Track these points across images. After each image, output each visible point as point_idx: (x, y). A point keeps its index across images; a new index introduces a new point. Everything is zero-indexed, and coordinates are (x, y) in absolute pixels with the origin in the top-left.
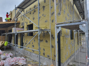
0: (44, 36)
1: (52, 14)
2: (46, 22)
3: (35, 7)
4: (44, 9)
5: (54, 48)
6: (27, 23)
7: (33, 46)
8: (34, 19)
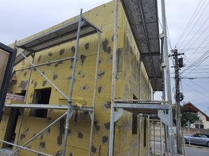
0: (76, 121)
1: (100, 75)
2: (84, 88)
3: (62, 52)
4: (83, 62)
5: (97, 154)
6: (36, 84)
7: (43, 145)
8: (55, 77)
